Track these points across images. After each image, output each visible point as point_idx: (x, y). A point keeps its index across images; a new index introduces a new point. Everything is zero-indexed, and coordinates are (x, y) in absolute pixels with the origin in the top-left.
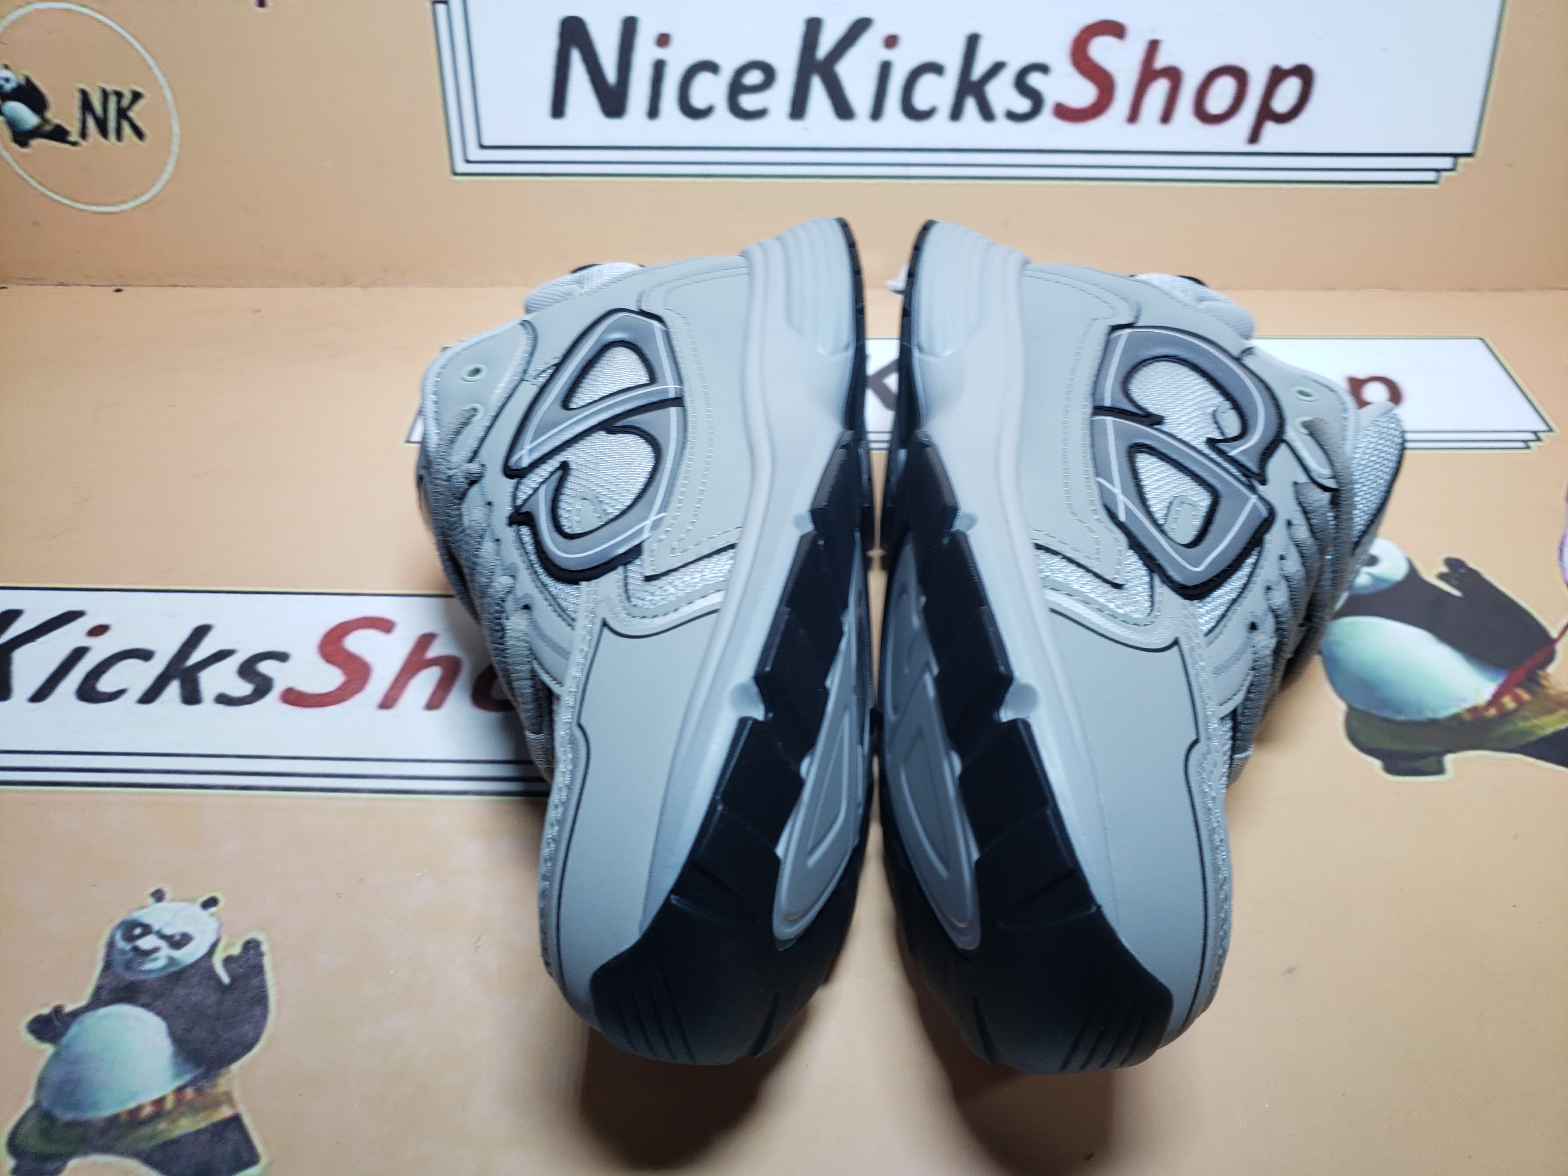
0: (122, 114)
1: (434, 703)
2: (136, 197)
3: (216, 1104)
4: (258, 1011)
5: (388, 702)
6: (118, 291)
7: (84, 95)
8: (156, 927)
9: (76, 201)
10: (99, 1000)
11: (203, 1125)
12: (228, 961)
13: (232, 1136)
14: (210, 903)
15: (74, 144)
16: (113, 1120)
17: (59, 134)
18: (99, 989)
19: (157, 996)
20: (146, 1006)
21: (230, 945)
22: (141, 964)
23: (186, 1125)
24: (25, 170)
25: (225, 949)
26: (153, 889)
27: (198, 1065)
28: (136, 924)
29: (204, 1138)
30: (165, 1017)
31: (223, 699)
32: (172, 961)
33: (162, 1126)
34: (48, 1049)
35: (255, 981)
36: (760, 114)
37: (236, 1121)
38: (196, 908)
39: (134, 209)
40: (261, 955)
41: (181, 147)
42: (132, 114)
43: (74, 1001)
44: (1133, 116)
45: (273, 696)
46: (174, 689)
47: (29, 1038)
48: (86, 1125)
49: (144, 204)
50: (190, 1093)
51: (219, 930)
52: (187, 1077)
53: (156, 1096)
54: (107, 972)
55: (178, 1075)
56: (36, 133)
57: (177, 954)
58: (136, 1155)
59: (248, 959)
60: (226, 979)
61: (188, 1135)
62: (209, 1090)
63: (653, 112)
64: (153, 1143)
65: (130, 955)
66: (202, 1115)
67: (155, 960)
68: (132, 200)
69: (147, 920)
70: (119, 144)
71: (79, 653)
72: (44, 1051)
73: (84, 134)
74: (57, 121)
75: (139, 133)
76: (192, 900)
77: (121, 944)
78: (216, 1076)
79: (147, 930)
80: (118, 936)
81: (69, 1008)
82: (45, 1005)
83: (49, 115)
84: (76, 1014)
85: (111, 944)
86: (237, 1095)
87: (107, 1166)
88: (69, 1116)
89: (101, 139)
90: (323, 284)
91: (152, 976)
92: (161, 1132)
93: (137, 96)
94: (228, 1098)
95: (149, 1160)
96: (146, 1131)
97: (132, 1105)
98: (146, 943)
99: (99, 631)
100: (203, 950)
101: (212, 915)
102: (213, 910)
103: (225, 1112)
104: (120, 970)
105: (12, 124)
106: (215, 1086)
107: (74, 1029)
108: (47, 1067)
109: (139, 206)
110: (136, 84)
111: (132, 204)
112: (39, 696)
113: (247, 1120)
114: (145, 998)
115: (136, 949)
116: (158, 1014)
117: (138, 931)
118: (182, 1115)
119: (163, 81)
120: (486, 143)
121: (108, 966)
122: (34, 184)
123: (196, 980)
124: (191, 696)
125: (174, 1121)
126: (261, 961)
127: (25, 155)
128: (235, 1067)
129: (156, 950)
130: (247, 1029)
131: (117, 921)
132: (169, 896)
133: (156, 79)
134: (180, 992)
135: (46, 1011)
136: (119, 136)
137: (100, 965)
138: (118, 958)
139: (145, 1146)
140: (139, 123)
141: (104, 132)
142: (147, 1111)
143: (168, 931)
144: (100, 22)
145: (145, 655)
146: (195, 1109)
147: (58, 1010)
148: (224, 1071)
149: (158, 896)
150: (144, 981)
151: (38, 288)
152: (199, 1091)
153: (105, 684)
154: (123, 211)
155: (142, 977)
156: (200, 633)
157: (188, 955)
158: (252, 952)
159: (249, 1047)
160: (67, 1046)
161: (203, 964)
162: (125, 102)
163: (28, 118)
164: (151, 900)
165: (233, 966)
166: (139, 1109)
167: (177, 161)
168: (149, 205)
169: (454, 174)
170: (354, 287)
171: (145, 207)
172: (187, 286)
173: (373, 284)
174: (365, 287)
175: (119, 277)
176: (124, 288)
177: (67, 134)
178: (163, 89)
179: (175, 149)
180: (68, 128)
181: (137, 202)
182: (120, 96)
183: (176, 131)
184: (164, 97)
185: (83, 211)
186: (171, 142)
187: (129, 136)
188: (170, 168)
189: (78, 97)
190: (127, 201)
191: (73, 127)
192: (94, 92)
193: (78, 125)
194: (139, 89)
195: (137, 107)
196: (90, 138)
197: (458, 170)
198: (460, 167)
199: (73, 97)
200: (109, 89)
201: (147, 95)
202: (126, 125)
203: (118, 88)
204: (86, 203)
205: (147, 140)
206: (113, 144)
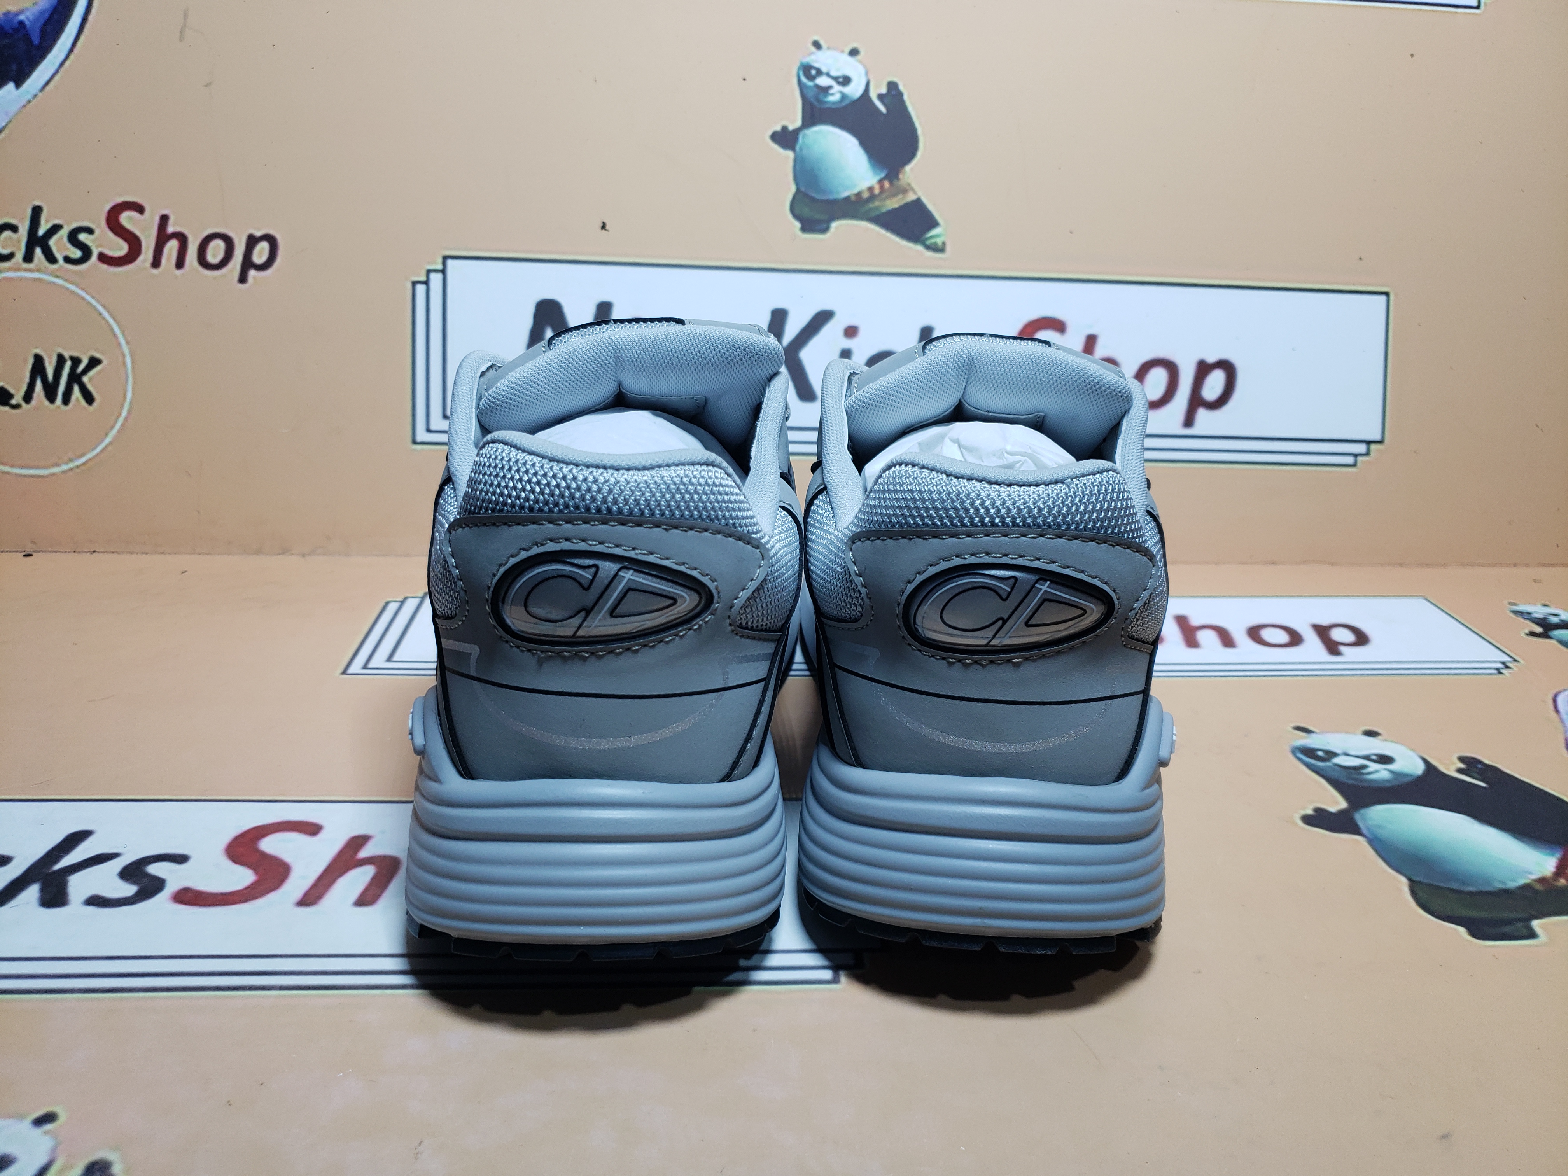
0: (75, 378)
1: (365, 900)
2: (71, 460)
5: (309, 899)
6: (28, 556)
7: (39, 361)
9: (3, 464)
14: (47, 1119)
15: (17, 406)
31: (96, 901)
38: (26, 1125)
39: (64, 472)
41: (131, 411)
42: (85, 379)
45: (162, 898)
46: (33, 892)
49: (78, 467)
51: (54, 1150)
68: (66, 463)
70: (64, 408)
73: (28, 398)
75: (89, 398)
89: (47, 403)
90: (258, 552)
93: (94, 362)
101: (47, 1133)
102: (49, 1127)
109: (71, 469)
110: (96, 350)
111: (65, 467)
119: (125, 349)
124: (54, 899)
133: (119, 344)
136: (66, 400)
140: (90, 387)
141: (51, 395)
144: (72, 292)
154: (52, 475)
156: (74, 839)
162: (81, 368)
167: (123, 425)
168: (83, 468)
169: (414, 442)
170: (293, 554)
171: (78, 470)
172: (107, 553)
173: (313, 552)
174: (304, 555)
175: (33, 542)
176: (34, 554)
177: (11, 396)
178: (124, 356)
179: (124, 413)
180: (12, 391)
181: (71, 465)
182: (76, 361)
183: (129, 395)
184: (124, 363)
185: (8, 473)
186: (122, 406)
187: (77, 400)
188: (114, 431)
189: (31, 361)
190: (57, 465)
191: (18, 390)
192: (50, 357)
193: (24, 388)
194: (98, 355)
195: (92, 373)
196: (34, 402)
197: (419, 438)
198: (422, 436)
199: (25, 361)
200: (66, 355)
201: (105, 362)
202: (76, 389)
203: (75, 354)
204: (12, 466)
205: (95, 404)
206: (58, 407)
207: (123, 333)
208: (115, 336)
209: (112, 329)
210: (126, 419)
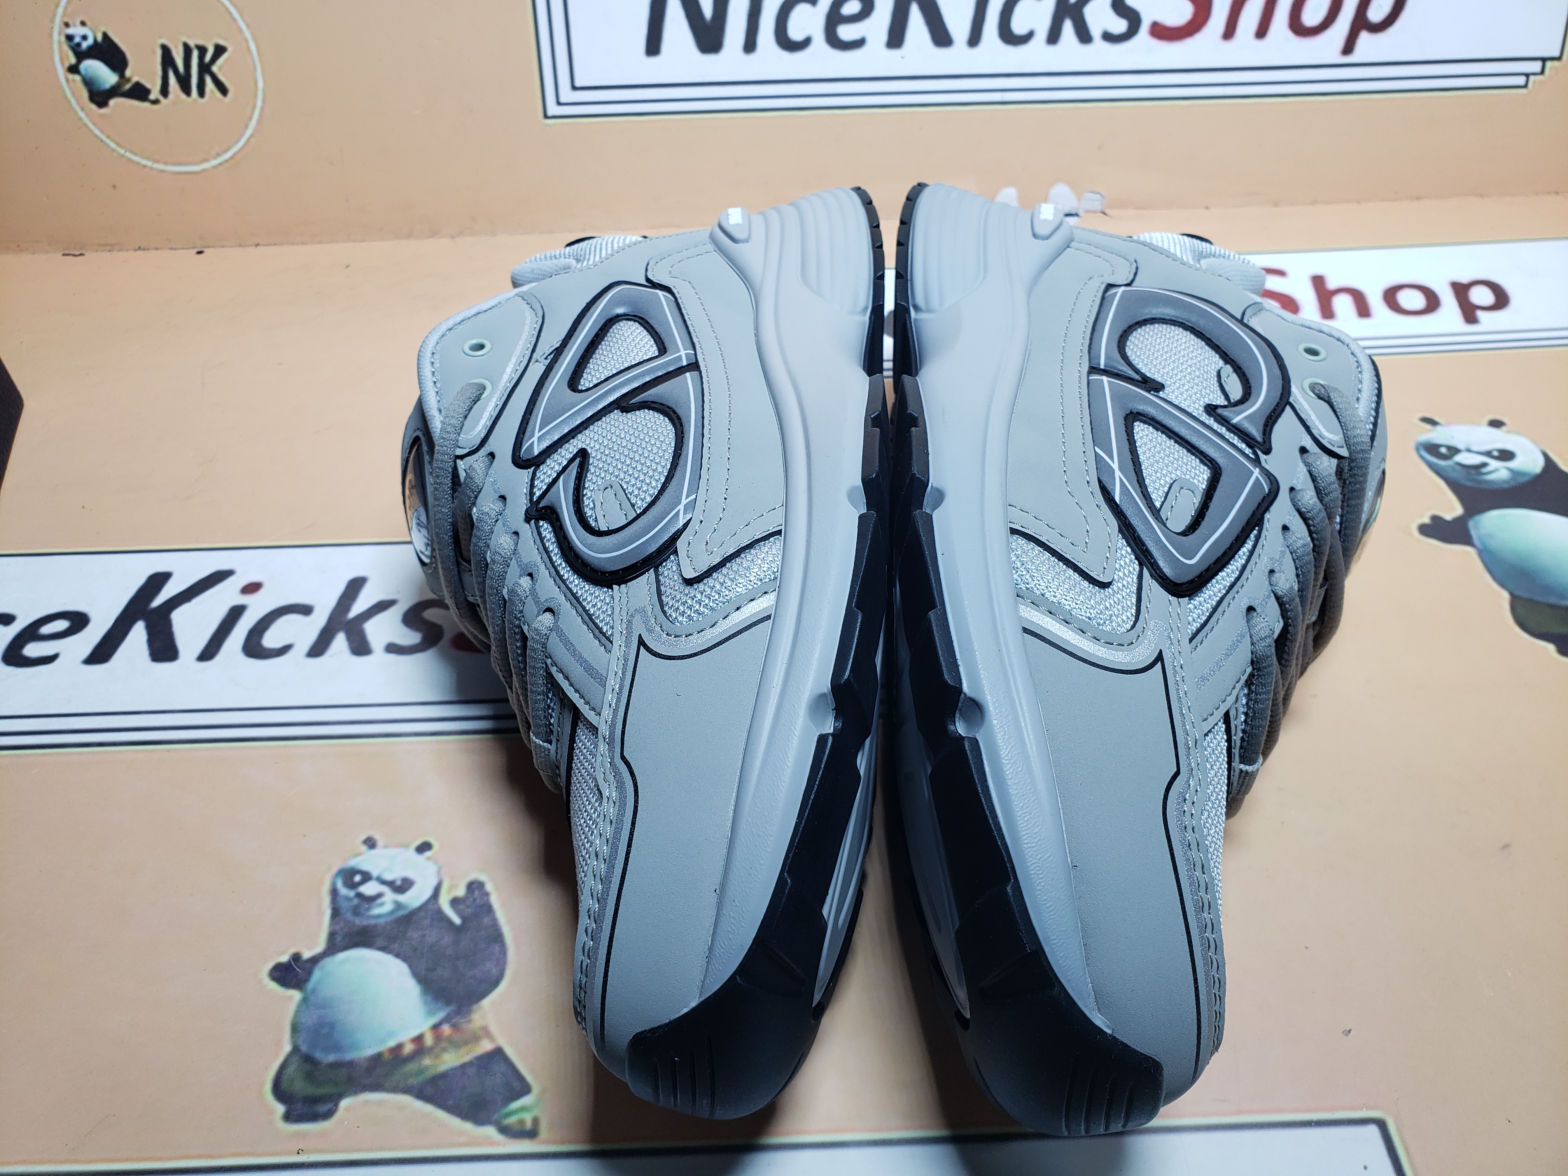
0: (205, 69)
2: (218, 155)
3: (475, 1038)
4: (497, 948)
6: (200, 253)
7: (166, 52)
8: (375, 873)
9: (157, 162)
10: (334, 946)
11: (467, 1059)
12: (455, 902)
13: (499, 1067)
14: (424, 848)
15: (156, 102)
16: (377, 1059)
17: (139, 92)
18: (332, 936)
19: (392, 939)
20: (383, 949)
21: (453, 887)
22: (368, 909)
23: (450, 1060)
24: (102, 132)
25: (449, 891)
26: (364, 837)
27: (448, 1003)
28: (353, 872)
29: (471, 1071)
30: (405, 959)
31: (394, 649)
32: (398, 906)
33: (427, 1061)
34: (296, 995)
35: (486, 920)
36: (859, 43)
37: (498, 1053)
38: (411, 853)
39: (215, 167)
40: (487, 894)
41: (264, 101)
42: (215, 69)
43: (310, 948)
44: (1229, 32)
46: (340, 641)
47: (274, 986)
48: (351, 1064)
49: (227, 161)
50: (446, 1029)
51: (439, 872)
52: (441, 1015)
53: (415, 1033)
54: (337, 919)
55: (430, 1013)
56: (115, 91)
57: (402, 898)
58: (407, 1090)
59: (475, 900)
60: (457, 920)
61: (455, 1069)
62: (464, 1026)
63: (750, 45)
64: (421, 1079)
65: (356, 901)
66: (463, 1050)
67: (382, 904)
68: (215, 158)
69: (365, 867)
70: (201, 101)
71: (236, 613)
72: (291, 997)
73: (165, 91)
74: (135, 79)
75: (222, 88)
76: (406, 846)
77: (343, 891)
78: (469, 1012)
79: (367, 877)
80: (340, 884)
81: (307, 955)
82: (283, 953)
83: (128, 73)
84: (315, 960)
85: (334, 892)
86: (494, 1029)
87: (380, 1103)
88: (331, 1058)
89: (183, 96)
90: (409, 236)
91: (382, 921)
92: (427, 1068)
93: (220, 50)
94: (486, 1032)
95: (420, 1094)
96: (412, 1067)
97: (392, 1043)
98: (369, 889)
99: (252, 588)
100: (427, 894)
101: (428, 858)
102: (428, 854)
103: (486, 1046)
104: (349, 916)
105: (89, 83)
106: (469, 1022)
107: (317, 975)
108: (298, 1012)
109: (220, 164)
110: (219, 37)
111: (214, 162)
112: (208, 653)
113: (509, 1052)
114: (380, 942)
115: (359, 895)
116: (397, 956)
117: (358, 878)
118: (444, 1050)
119: (247, 34)
120: (578, 84)
121: (336, 913)
122: (113, 145)
123: (427, 922)
124: (360, 647)
125: (437, 1057)
126: (488, 900)
127: (102, 116)
128: (486, 1002)
129: (380, 895)
130: (490, 967)
131: (335, 869)
132: (380, 842)
133: (240, 30)
134: (414, 934)
135: (284, 958)
136: (201, 93)
137: (328, 913)
138: (344, 905)
139: (413, 1081)
140: (221, 77)
141: (187, 90)
142: (408, 1048)
143: (388, 877)
145: (305, 610)
146: (455, 1045)
147: (296, 957)
148: (475, 1007)
149: (370, 843)
150: (375, 926)
151: (115, 254)
152: (455, 1027)
153: (270, 640)
154: (204, 170)
155: (372, 922)
156: (355, 586)
157: (415, 898)
158: (477, 892)
159: (496, 983)
160: (313, 991)
161: (430, 906)
162: (208, 57)
163: (107, 77)
164: (364, 848)
165: (462, 907)
166: (400, 1046)
167: (261, 115)
168: (231, 162)
169: (546, 116)
170: (442, 237)
171: (227, 165)
172: (270, 245)
173: (461, 233)
174: (453, 237)
175: (201, 238)
176: (205, 250)
177: (147, 92)
178: (247, 41)
179: (259, 104)
180: (148, 85)
181: (219, 160)
182: (202, 50)
183: (260, 84)
184: (249, 49)
185: (163, 171)
186: (255, 96)
187: (212, 92)
188: (253, 123)
189: (159, 52)
190: (206, 160)
191: (154, 84)
192: (176, 47)
193: (159, 82)
194: (222, 42)
195: (220, 61)
196: (171, 96)
197: (550, 113)
198: (553, 109)
199: (154, 52)
200: (192, 44)
201: (230, 49)
202: (208, 80)
203: (201, 42)
204: (166, 163)
205: (230, 95)
206: (195, 100)
207: (241, 16)
208: (234, 20)
209: (230, 13)
210: (262, 109)
